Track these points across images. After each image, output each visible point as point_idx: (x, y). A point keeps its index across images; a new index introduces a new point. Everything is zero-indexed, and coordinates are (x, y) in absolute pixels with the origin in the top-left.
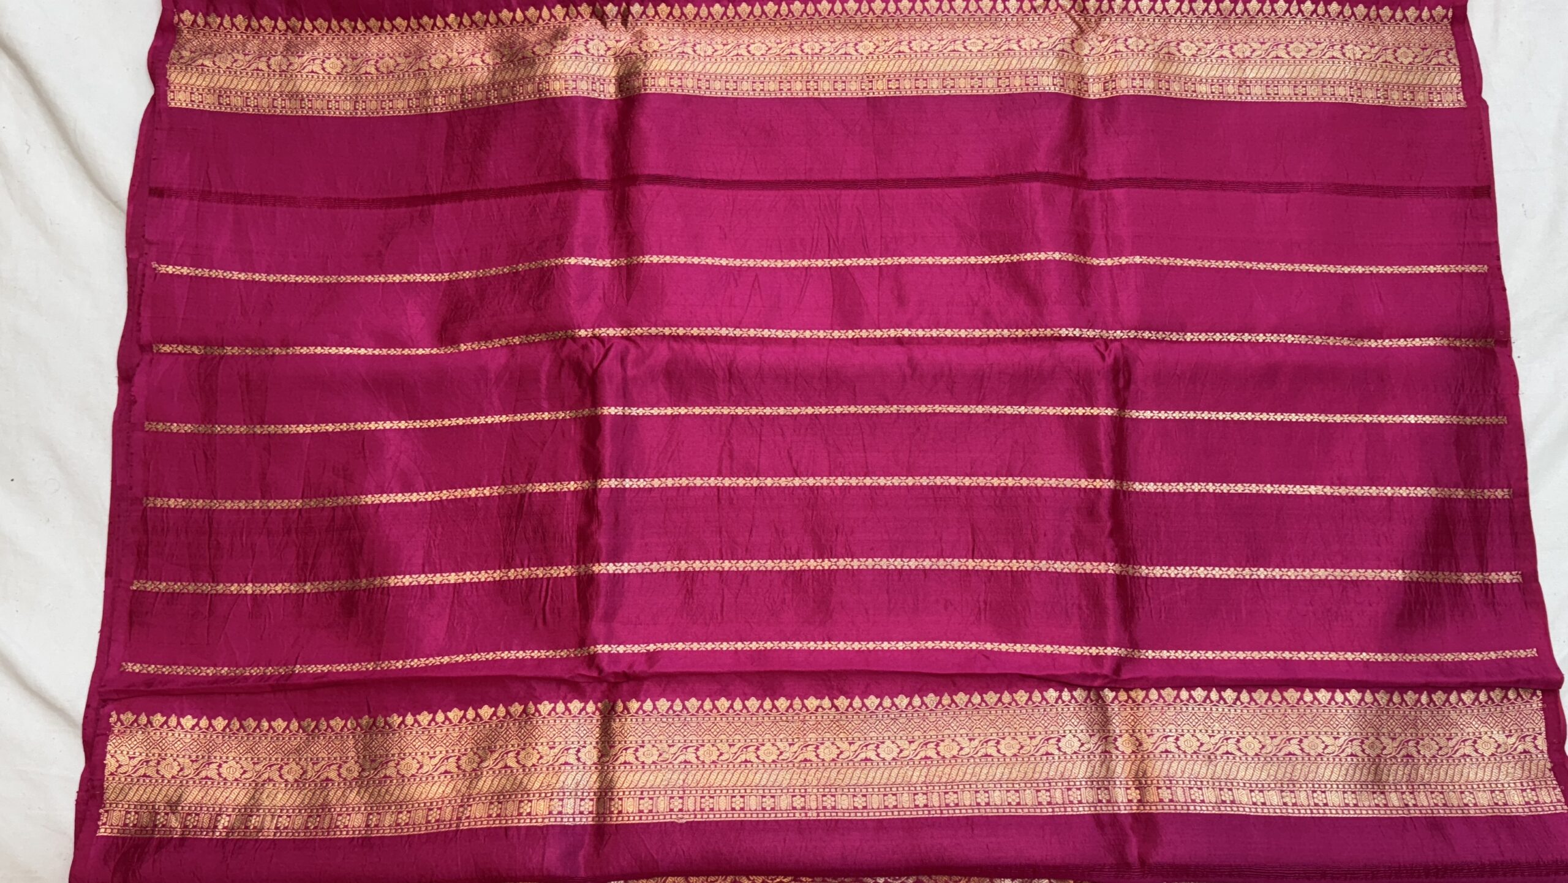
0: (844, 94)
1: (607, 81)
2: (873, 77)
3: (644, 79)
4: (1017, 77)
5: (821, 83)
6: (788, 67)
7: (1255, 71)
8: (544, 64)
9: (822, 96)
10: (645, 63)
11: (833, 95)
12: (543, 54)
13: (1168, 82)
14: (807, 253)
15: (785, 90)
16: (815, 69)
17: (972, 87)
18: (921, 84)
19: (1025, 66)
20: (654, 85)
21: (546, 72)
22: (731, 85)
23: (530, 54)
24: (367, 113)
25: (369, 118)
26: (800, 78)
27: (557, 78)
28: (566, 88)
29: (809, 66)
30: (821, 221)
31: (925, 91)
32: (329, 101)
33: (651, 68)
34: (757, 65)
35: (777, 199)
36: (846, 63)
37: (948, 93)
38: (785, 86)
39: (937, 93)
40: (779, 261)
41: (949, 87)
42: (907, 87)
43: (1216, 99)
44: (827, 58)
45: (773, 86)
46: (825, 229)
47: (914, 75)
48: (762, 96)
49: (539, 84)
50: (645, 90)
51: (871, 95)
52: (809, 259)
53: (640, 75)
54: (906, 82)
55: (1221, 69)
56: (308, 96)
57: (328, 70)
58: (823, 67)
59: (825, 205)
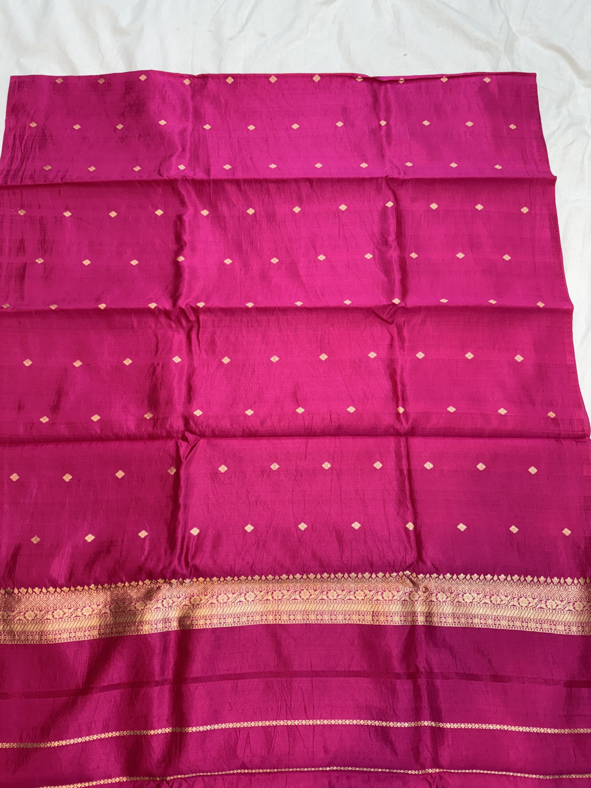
0: (294, 622)
1: (173, 619)
2: (309, 612)
3: (192, 621)
4: (382, 616)
5: (282, 616)
6: (266, 608)
7: (502, 612)
8: (140, 615)
9: (283, 623)
10: (192, 611)
11: (289, 623)
12: (140, 609)
13: (459, 618)
14: (275, 716)
15: (264, 620)
16: (279, 608)
17: (359, 620)
18: (333, 617)
19: (386, 610)
20: (197, 624)
21: (141, 620)
22: (236, 620)
23: (133, 608)
24: (47, 642)
25: (49, 644)
26: (271, 613)
27: (148, 623)
28: (152, 629)
29: (276, 607)
30: (283, 697)
31: (336, 621)
32: (28, 636)
33: (196, 614)
34: (250, 607)
35: (259, 683)
36: (295, 605)
37: (347, 622)
38: (264, 618)
39: (341, 623)
40: (260, 722)
41: (347, 619)
42: (327, 619)
43: (483, 627)
44: (285, 602)
45: (258, 618)
46: (284, 702)
47: (330, 612)
48: (252, 624)
49: (138, 626)
50: (192, 627)
51: (308, 622)
52: (276, 720)
53: (190, 618)
54: (326, 616)
55: (485, 610)
56: (17, 633)
57: (28, 618)
58: (283, 607)
59: (284, 687)
